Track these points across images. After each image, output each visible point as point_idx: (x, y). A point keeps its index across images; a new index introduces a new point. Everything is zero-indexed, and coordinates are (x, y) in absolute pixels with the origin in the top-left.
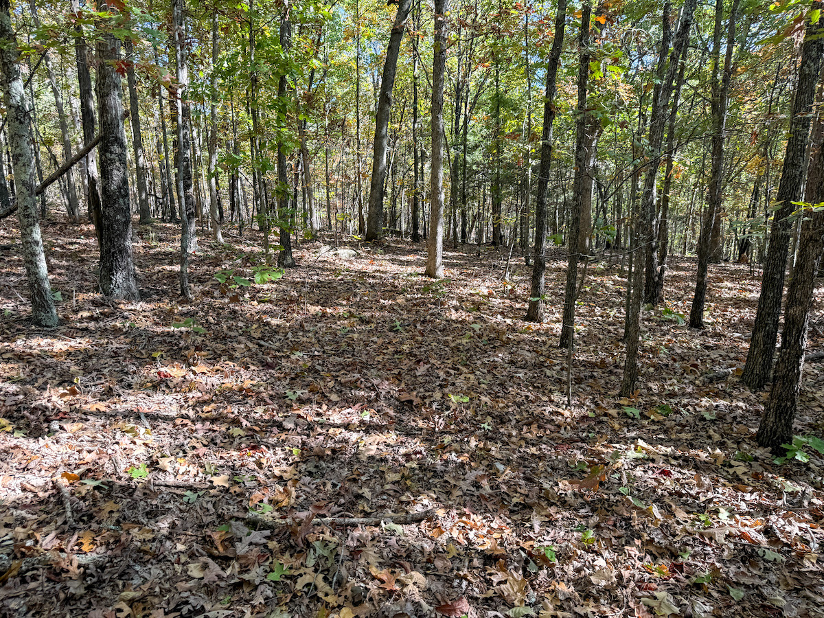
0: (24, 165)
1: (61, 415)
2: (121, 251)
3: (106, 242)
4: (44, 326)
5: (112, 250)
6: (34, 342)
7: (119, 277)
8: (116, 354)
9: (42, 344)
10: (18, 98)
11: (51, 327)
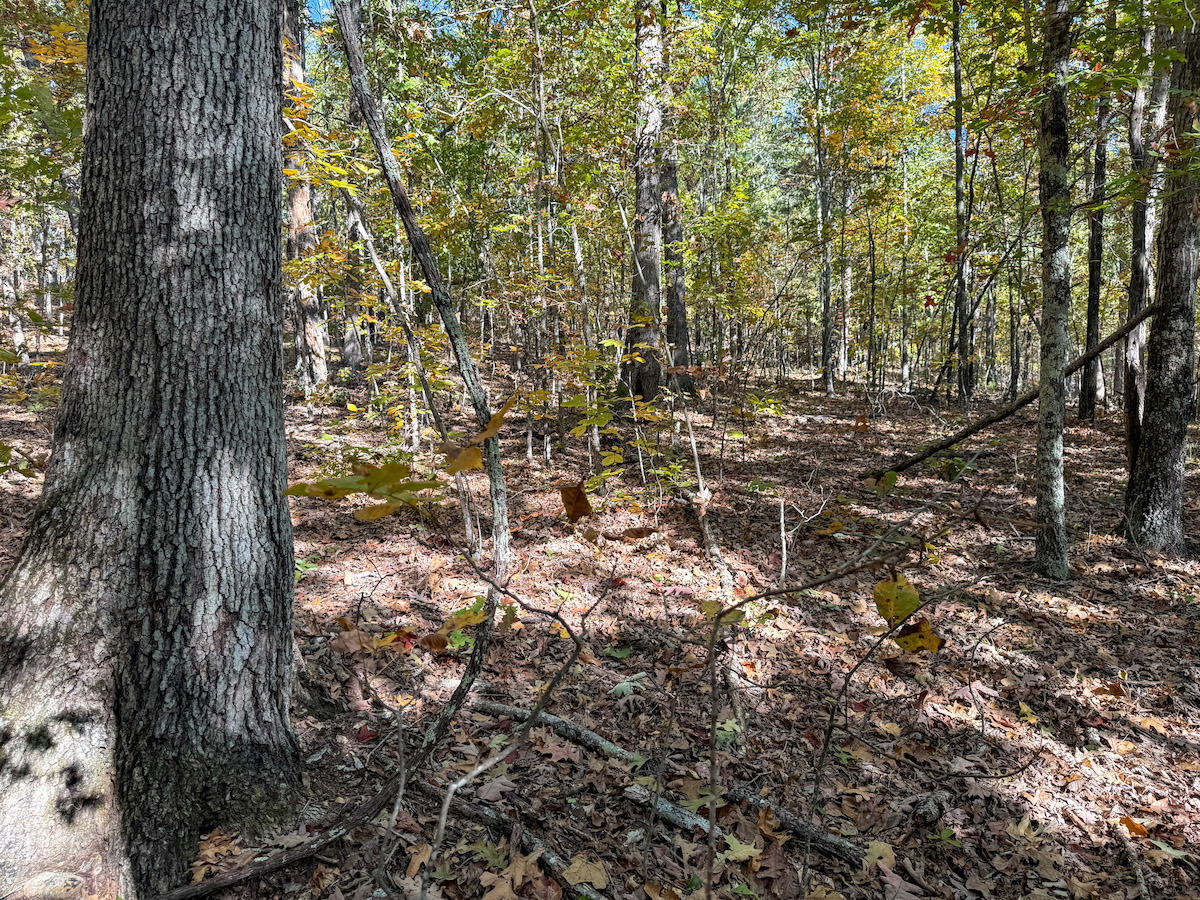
0: (1056, 358)
1: (1099, 722)
2: (1165, 478)
3: (1143, 463)
4: (1049, 577)
5: (1152, 476)
6: (1040, 598)
7: (1157, 517)
8: (1163, 642)
9: (1051, 602)
10: (1062, 271)
11: (1059, 579)
